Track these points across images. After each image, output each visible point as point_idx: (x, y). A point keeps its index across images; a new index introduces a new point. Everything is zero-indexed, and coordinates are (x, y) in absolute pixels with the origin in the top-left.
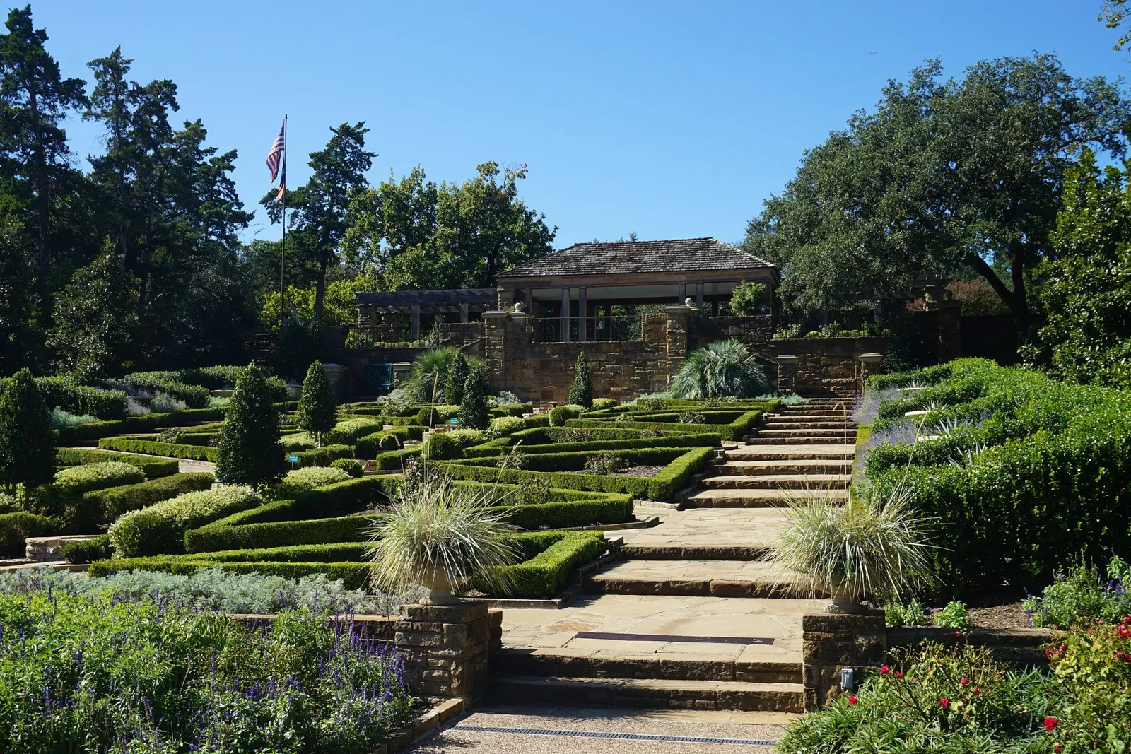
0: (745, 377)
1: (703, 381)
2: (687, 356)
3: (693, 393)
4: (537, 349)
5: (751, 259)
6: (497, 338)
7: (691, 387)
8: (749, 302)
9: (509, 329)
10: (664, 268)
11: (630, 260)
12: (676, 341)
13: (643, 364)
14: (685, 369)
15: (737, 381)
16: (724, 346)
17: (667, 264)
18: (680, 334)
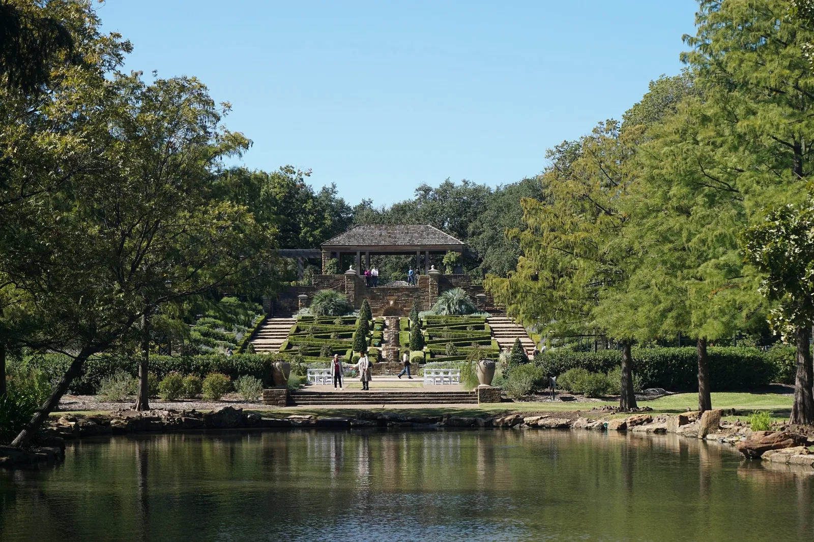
0: (467, 305)
1: (449, 307)
2: (439, 295)
3: (445, 312)
4: (370, 290)
5: (452, 239)
6: (352, 285)
7: (444, 309)
8: (453, 262)
9: (357, 281)
10: (409, 242)
11: (390, 236)
12: (433, 287)
13: (418, 297)
14: (440, 301)
15: (463, 307)
16: (456, 291)
17: (409, 240)
18: (435, 285)
